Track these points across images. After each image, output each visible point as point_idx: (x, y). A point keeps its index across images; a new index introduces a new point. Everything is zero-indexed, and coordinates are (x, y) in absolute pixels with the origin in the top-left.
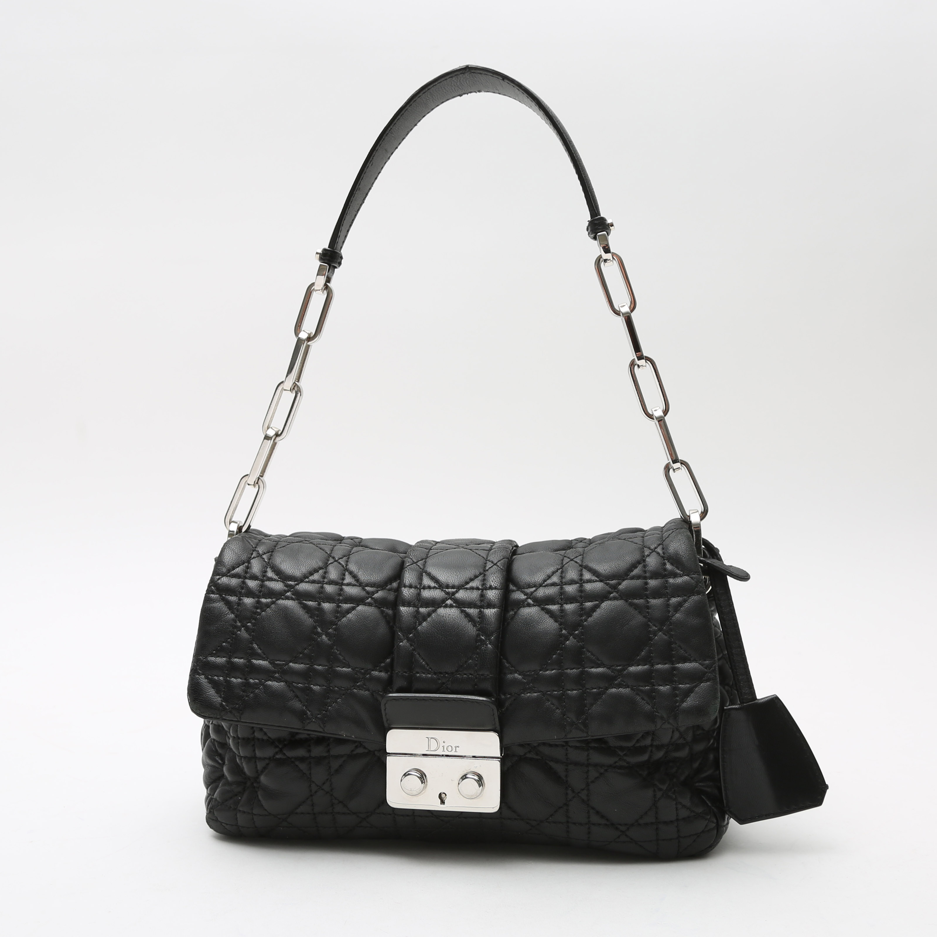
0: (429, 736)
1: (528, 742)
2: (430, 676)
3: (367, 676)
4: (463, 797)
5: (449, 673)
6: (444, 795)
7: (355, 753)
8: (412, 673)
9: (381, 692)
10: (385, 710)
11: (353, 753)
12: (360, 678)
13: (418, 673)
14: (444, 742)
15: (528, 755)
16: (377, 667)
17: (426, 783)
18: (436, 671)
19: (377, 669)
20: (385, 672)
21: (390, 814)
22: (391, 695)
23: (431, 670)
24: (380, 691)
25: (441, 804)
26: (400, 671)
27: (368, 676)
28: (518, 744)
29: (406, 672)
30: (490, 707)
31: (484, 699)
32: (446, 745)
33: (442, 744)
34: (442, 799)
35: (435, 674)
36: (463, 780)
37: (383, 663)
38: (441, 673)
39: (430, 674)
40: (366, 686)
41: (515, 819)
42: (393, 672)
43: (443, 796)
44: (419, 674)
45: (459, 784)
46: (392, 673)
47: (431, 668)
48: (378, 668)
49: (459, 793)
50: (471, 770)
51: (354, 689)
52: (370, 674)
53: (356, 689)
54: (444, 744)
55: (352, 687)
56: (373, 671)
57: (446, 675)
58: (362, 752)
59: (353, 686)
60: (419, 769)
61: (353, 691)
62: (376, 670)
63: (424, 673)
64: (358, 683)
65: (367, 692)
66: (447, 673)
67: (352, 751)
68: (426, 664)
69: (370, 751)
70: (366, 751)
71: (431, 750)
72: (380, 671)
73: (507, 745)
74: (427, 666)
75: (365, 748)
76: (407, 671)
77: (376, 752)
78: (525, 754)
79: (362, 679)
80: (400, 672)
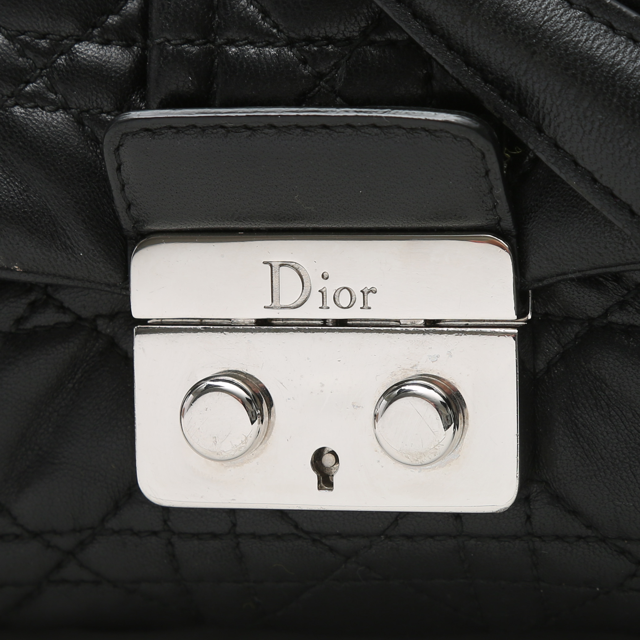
0: (276, 259)
1: (611, 266)
2: (273, 51)
3: (59, 61)
4: (393, 462)
5: (339, 41)
6: (332, 458)
7: (29, 325)
8: (213, 43)
9: (108, 113)
10: (119, 169)
11: (21, 327)
12: (36, 68)
13: (232, 42)
14: (325, 277)
15: (617, 317)
16: (94, 28)
17: (266, 418)
18: (293, 35)
19: (95, 36)
20: (122, 46)
21: (155, 533)
22: (134, 115)
23: (279, 31)
24: (106, 109)
25: (320, 488)
26: (169, 37)
27: (61, 61)
28: (579, 275)
29: (191, 42)
30: (472, 144)
31: (452, 118)
32: (331, 287)
33: (317, 284)
34: (327, 472)
35: (290, 43)
36: (391, 401)
37: (113, 13)
38: (310, 41)
39: (273, 45)
40: (56, 94)
41: (579, 538)
42: (149, 42)
43: (328, 460)
44: (237, 46)
45: (376, 416)
46: (145, 48)
47: (276, 26)
48: (95, 32)
49: (380, 449)
50: (419, 368)
51: (16, 104)
52: (68, 51)
53: (22, 106)
54: (322, 284)
55: (9, 97)
56: (78, 41)
57: (327, 45)
58: (52, 324)
59: (12, 93)
60: (245, 371)
61: (11, 113)
62: (90, 39)
63: (252, 43)
64: (28, 83)
65: (59, 116)
66: (330, 40)
67: (19, 321)
68: (259, 12)
69: (79, 318)
70: (67, 318)
71: (283, 303)
72: (106, 42)
73: (540, 280)
74: (263, 19)
75: (62, 308)
76: (193, 37)
77: (100, 322)
78: (605, 315)
79: (42, 69)
80: (169, 41)
